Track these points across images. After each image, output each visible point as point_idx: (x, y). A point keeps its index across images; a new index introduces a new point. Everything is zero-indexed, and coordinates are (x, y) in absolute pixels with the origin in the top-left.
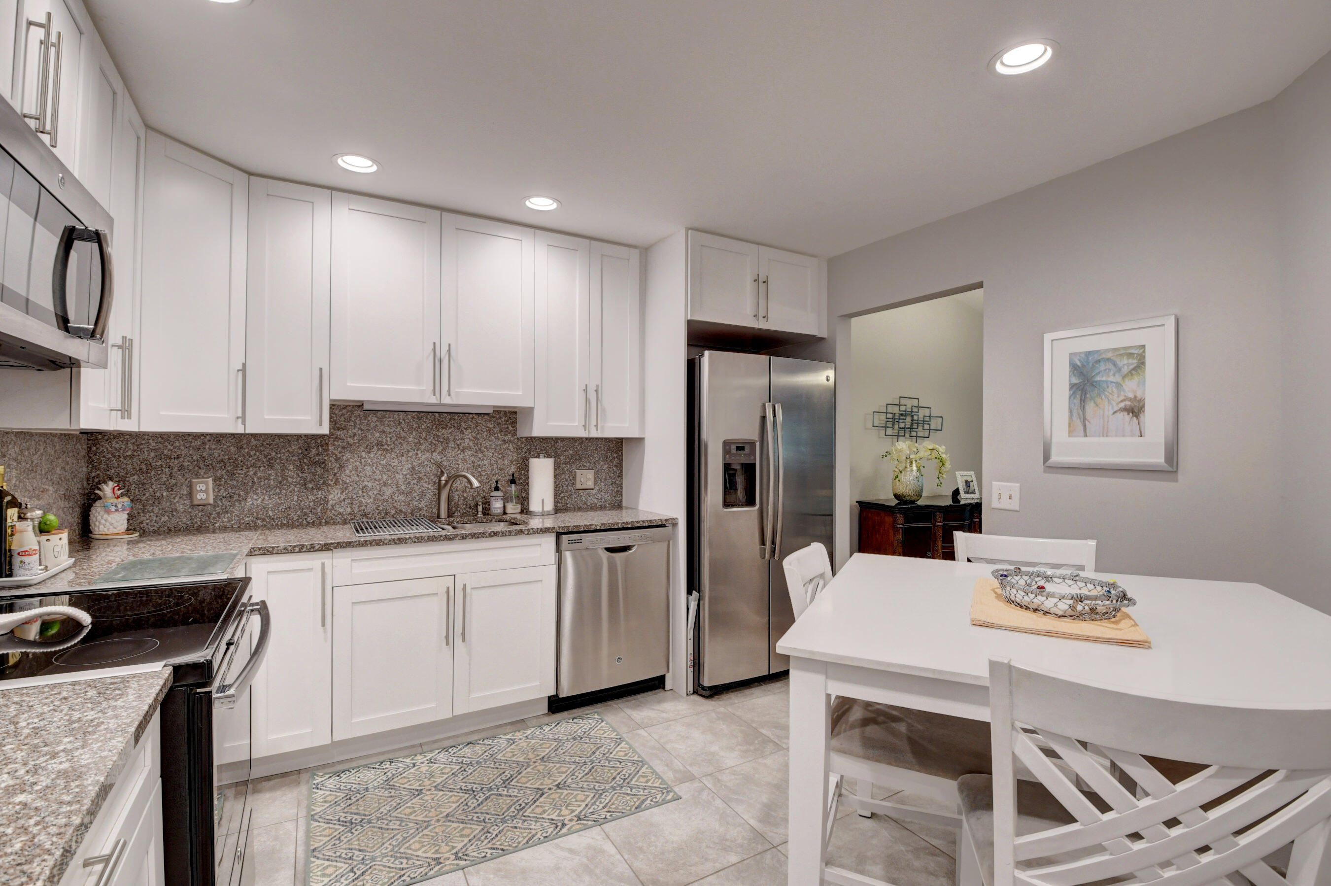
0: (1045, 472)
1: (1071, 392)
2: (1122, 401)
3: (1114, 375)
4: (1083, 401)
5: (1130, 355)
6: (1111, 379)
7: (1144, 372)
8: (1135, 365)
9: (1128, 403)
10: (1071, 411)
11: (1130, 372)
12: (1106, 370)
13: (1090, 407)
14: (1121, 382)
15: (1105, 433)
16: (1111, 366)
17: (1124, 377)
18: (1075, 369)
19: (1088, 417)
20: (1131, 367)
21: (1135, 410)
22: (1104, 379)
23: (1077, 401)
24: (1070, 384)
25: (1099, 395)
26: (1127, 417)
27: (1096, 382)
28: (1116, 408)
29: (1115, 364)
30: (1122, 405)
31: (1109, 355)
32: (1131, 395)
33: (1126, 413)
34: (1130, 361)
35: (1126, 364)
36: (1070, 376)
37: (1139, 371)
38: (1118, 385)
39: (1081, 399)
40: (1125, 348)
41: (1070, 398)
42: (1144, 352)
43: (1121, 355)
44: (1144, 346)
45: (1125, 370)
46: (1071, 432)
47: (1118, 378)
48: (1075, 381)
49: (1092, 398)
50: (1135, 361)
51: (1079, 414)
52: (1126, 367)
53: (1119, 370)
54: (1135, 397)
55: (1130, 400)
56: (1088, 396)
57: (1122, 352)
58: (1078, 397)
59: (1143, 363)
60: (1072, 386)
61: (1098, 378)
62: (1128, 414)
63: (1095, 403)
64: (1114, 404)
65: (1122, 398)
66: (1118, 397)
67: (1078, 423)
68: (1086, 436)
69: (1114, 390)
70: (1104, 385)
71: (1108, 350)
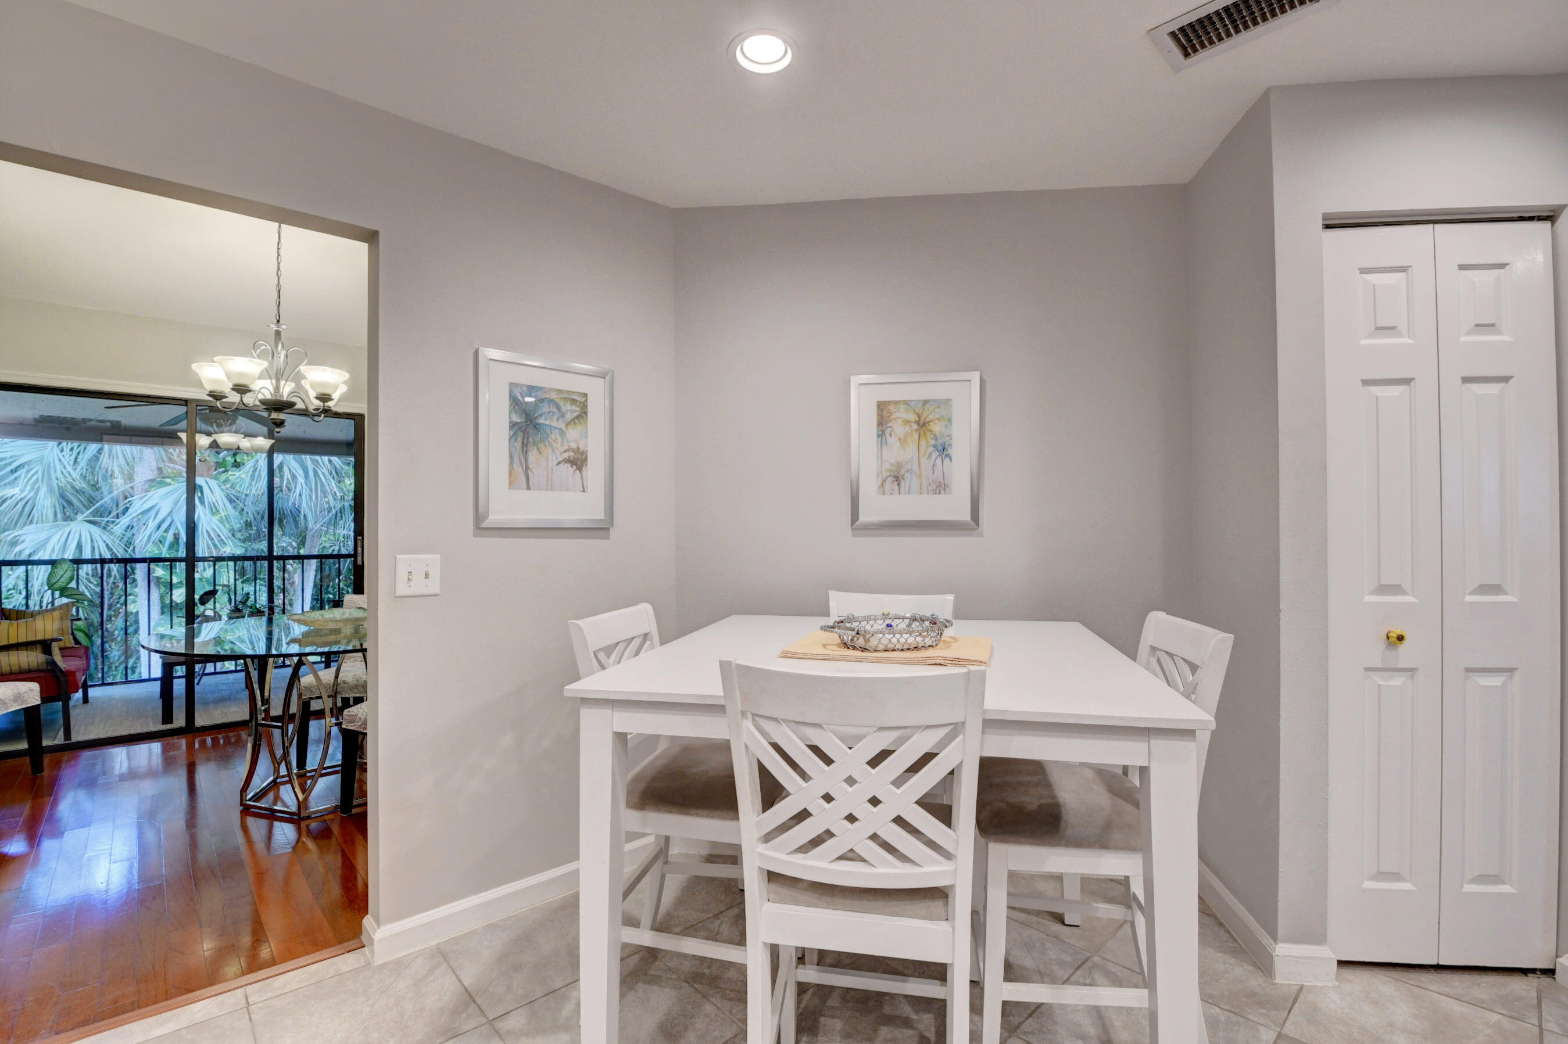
0: (475, 535)
1: (512, 433)
2: (565, 451)
3: (558, 420)
4: (525, 446)
5: (574, 402)
6: (554, 424)
7: (586, 422)
8: (578, 413)
9: (572, 454)
10: (511, 457)
11: (573, 420)
12: (549, 412)
13: (533, 455)
14: (565, 430)
15: (550, 487)
16: (554, 409)
17: (567, 425)
18: (517, 404)
19: (530, 466)
20: (575, 415)
21: (578, 461)
22: (547, 422)
23: (518, 445)
24: (510, 422)
25: (542, 441)
26: (568, 468)
27: (540, 424)
28: (560, 459)
29: (559, 408)
30: (566, 455)
31: (553, 396)
32: (574, 446)
33: (569, 465)
34: (574, 408)
35: (570, 410)
36: (510, 412)
37: (581, 420)
38: (562, 433)
39: (523, 443)
40: (568, 392)
41: (510, 439)
42: (586, 401)
43: (565, 398)
44: (586, 395)
45: (569, 417)
46: (512, 484)
47: (561, 425)
48: (516, 419)
49: (535, 444)
50: (578, 409)
51: (520, 461)
52: (569, 413)
53: (563, 415)
54: (578, 448)
55: (573, 451)
56: (530, 440)
57: (567, 396)
58: (520, 439)
59: (586, 413)
60: (513, 425)
61: (541, 421)
62: (572, 467)
63: (538, 449)
64: (558, 453)
65: (566, 448)
66: (562, 446)
67: (520, 471)
68: (529, 488)
69: (558, 437)
70: (548, 430)
71: (551, 390)
